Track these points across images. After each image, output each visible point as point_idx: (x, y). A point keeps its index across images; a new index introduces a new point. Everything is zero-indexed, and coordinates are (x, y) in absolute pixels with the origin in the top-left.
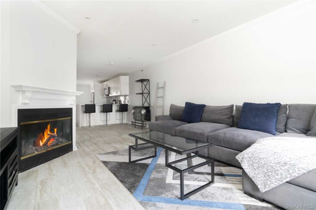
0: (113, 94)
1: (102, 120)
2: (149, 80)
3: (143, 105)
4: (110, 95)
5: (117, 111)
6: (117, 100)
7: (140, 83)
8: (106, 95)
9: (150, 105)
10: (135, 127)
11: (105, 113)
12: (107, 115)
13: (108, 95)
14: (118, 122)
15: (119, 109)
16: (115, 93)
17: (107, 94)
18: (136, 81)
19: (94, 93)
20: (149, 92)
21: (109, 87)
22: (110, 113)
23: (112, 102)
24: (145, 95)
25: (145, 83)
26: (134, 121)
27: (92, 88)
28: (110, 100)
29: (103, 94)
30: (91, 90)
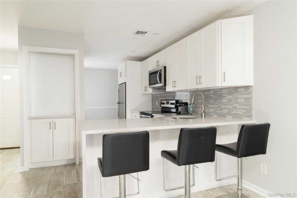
4: (168, 89)
8: (156, 88)
13: (162, 88)
17: (162, 84)
19: (125, 83)
21: (165, 68)
23: (172, 106)
27: (121, 73)
28: (165, 102)
29: (146, 87)
30: (119, 78)
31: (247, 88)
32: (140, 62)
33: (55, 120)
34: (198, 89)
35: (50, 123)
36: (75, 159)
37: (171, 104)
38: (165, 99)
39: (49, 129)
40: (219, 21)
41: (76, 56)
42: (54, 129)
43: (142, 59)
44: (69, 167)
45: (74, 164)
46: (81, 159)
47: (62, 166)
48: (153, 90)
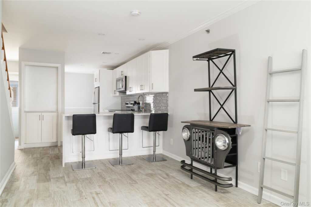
0: (134, 90)
1: (111, 149)
2: (233, 52)
3: (211, 120)
4: (128, 93)
5: (144, 128)
6: (141, 103)
7: (204, 63)
8: (120, 92)
9: (236, 122)
10: (192, 178)
11: (118, 134)
12: (121, 139)
13: (124, 92)
14: (146, 153)
15: (148, 126)
16: (139, 89)
17: (123, 89)
18: (194, 57)
19: (99, 87)
20: (235, 85)
21: (126, 77)
22: (130, 134)
23: (132, 106)
24: (221, 94)
25: (220, 61)
26: (188, 161)
27: (96, 79)
28: (128, 102)
29: (115, 91)
30: (95, 83)
31: (167, 93)
32: (112, 70)
33: (43, 114)
34: (144, 94)
35: (40, 116)
36: (57, 142)
37: (131, 104)
38: (129, 100)
39: (39, 120)
40: (151, 51)
41: (59, 68)
42: (42, 120)
43: (113, 68)
44: (52, 148)
45: (56, 146)
46: (62, 142)
47: (48, 147)
48: (120, 93)
